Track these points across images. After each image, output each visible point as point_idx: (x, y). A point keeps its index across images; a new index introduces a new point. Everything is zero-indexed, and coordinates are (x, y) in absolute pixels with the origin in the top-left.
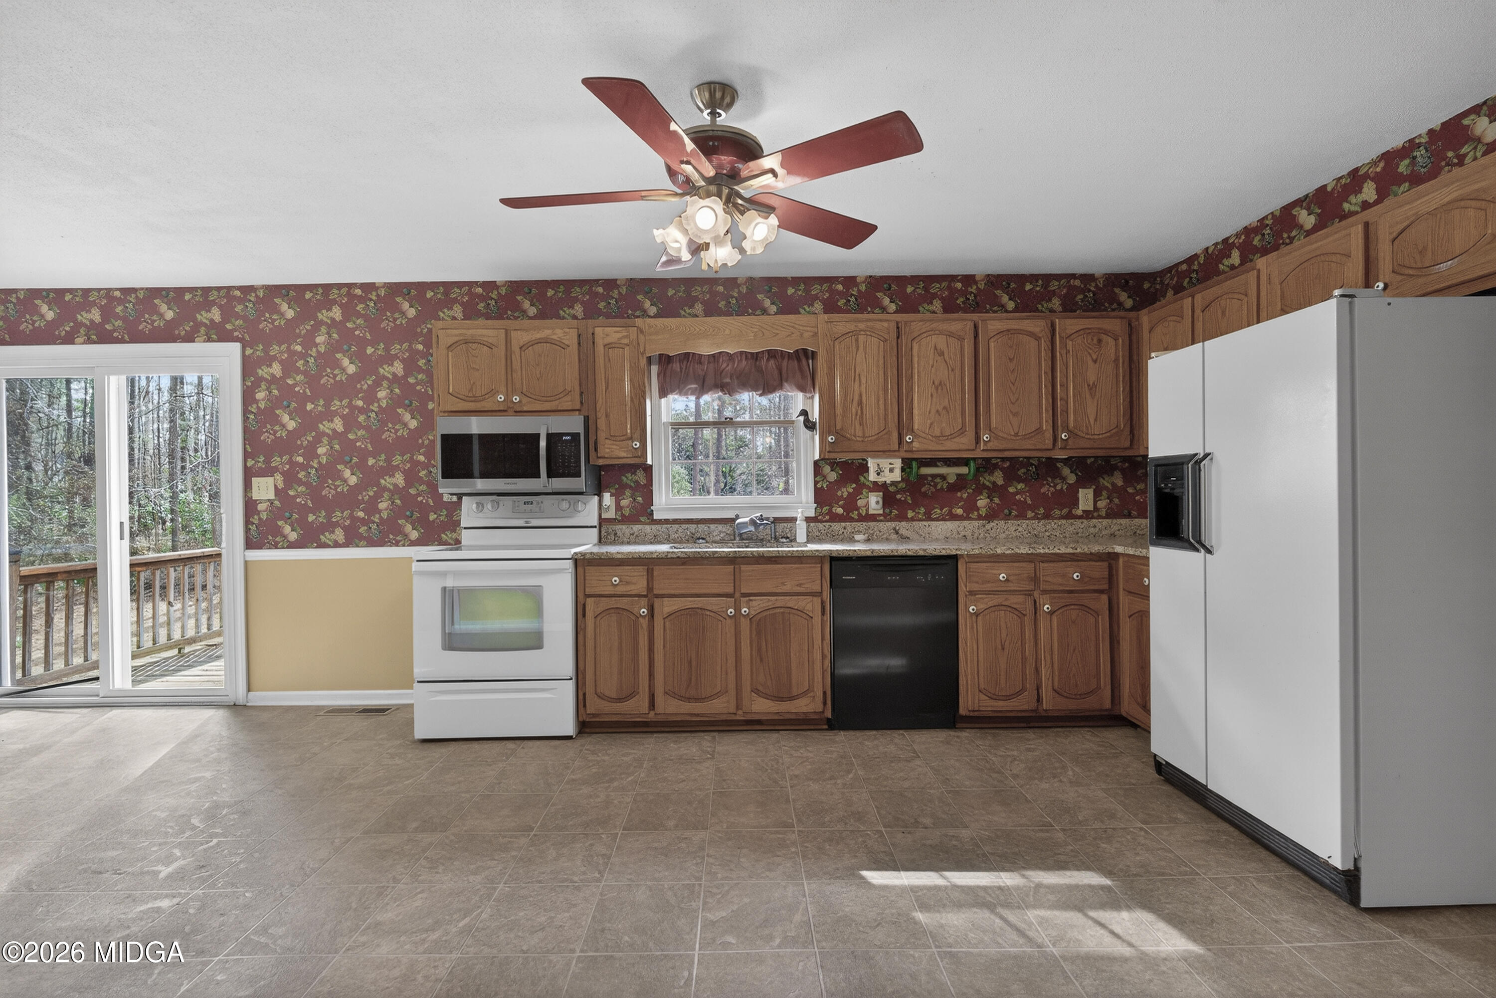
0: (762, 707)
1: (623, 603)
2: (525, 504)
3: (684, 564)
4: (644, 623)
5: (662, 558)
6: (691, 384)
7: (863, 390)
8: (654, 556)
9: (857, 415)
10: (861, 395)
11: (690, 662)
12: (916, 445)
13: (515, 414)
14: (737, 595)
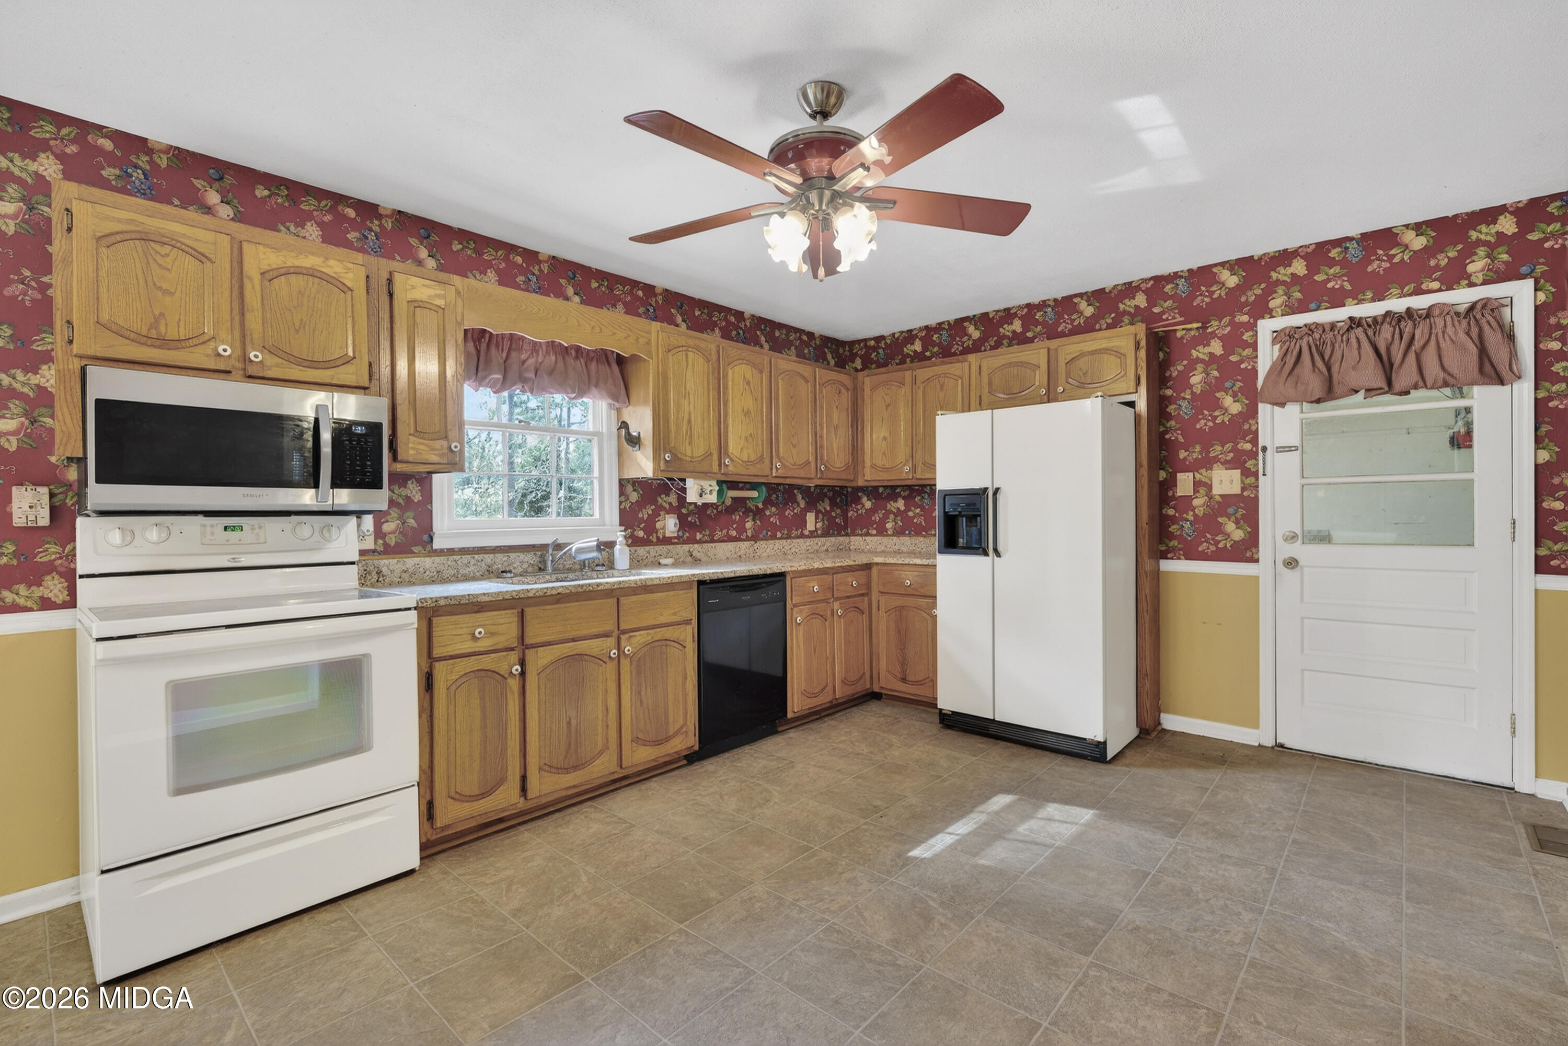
0: (641, 756)
1: (487, 662)
2: (226, 528)
3: (558, 601)
4: (514, 684)
5: (540, 597)
6: (495, 373)
7: (692, 409)
8: (531, 595)
9: (686, 435)
10: (690, 414)
11: (569, 723)
12: (731, 468)
13: (247, 380)
14: (616, 633)
